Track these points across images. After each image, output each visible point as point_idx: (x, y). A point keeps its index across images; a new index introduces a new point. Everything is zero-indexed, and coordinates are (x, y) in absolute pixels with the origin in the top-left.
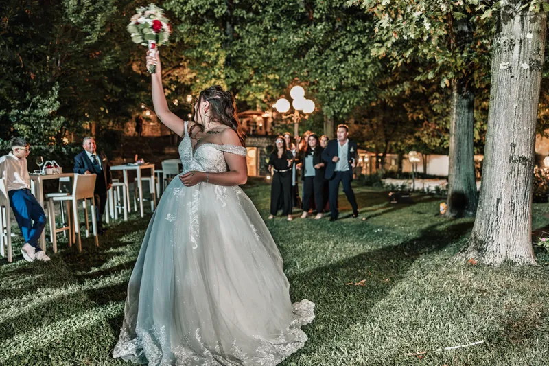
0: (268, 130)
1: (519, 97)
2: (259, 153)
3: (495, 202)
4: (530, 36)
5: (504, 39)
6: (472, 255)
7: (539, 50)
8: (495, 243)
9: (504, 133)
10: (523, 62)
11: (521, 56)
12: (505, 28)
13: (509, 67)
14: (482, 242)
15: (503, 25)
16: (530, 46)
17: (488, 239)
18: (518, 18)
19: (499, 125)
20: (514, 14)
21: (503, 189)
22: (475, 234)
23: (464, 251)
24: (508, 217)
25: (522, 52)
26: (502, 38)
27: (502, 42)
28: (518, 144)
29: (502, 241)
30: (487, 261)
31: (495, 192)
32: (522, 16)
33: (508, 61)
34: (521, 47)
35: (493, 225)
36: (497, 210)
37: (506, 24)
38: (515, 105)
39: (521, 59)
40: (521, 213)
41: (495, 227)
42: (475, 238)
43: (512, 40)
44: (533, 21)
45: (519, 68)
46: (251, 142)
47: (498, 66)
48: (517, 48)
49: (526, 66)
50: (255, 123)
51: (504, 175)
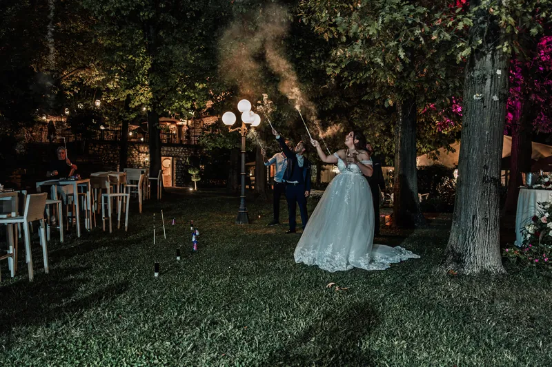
0: (183, 138)
1: (491, 125)
2: (175, 162)
3: (471, 218)
4: (499, 72)
5: (477, 73)
6: (451, 267)
7: (506, 85)
8: (472, 254)
9: (478, 157)
10: (494, 95)
11: (493, 89)
12: (478, 64)
13: (482, 99)
14: (460, 255)
15: (477, 61)
16: (499, 81)
17: (466, 251)
18: (489, 56)
19: (473, 150)
20: (486, 52)
21: (478, 207)
22: (452, 247)
23: (443, 263)
24: (482, 231)
25: (493, 86)
26: (476, 72)
27: (475, 76)
28: (490, 167)
29: (478, 252)
30: (467, 272)
31: (471, 209)
32: (492, 54)
33: (481, 93)
34: (491, 82)
35: (470, 239)
36: (473, 226)
37: (479, 60)
38: (487, 132)
39: (493, 92)
40: (493, 227)
41: (472, 240)
42: (453, 251)
43: (484, 75)
44: (501, 59)
45: (491, 100)
46: (167, 151)
47: (472, 97)
48: (488, 82)
49: (495, 98)
50: (168, 130)
51: (478, 193)
